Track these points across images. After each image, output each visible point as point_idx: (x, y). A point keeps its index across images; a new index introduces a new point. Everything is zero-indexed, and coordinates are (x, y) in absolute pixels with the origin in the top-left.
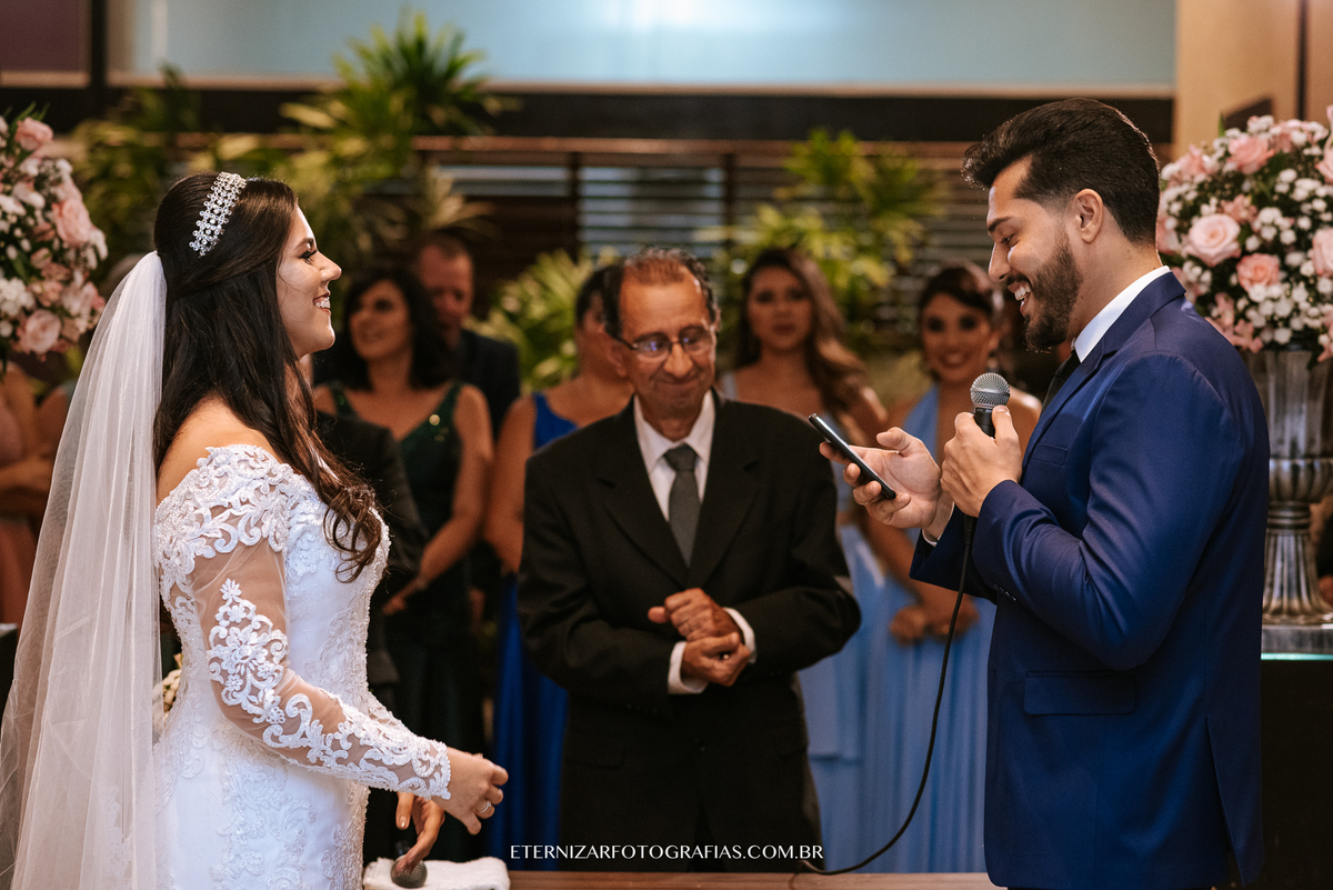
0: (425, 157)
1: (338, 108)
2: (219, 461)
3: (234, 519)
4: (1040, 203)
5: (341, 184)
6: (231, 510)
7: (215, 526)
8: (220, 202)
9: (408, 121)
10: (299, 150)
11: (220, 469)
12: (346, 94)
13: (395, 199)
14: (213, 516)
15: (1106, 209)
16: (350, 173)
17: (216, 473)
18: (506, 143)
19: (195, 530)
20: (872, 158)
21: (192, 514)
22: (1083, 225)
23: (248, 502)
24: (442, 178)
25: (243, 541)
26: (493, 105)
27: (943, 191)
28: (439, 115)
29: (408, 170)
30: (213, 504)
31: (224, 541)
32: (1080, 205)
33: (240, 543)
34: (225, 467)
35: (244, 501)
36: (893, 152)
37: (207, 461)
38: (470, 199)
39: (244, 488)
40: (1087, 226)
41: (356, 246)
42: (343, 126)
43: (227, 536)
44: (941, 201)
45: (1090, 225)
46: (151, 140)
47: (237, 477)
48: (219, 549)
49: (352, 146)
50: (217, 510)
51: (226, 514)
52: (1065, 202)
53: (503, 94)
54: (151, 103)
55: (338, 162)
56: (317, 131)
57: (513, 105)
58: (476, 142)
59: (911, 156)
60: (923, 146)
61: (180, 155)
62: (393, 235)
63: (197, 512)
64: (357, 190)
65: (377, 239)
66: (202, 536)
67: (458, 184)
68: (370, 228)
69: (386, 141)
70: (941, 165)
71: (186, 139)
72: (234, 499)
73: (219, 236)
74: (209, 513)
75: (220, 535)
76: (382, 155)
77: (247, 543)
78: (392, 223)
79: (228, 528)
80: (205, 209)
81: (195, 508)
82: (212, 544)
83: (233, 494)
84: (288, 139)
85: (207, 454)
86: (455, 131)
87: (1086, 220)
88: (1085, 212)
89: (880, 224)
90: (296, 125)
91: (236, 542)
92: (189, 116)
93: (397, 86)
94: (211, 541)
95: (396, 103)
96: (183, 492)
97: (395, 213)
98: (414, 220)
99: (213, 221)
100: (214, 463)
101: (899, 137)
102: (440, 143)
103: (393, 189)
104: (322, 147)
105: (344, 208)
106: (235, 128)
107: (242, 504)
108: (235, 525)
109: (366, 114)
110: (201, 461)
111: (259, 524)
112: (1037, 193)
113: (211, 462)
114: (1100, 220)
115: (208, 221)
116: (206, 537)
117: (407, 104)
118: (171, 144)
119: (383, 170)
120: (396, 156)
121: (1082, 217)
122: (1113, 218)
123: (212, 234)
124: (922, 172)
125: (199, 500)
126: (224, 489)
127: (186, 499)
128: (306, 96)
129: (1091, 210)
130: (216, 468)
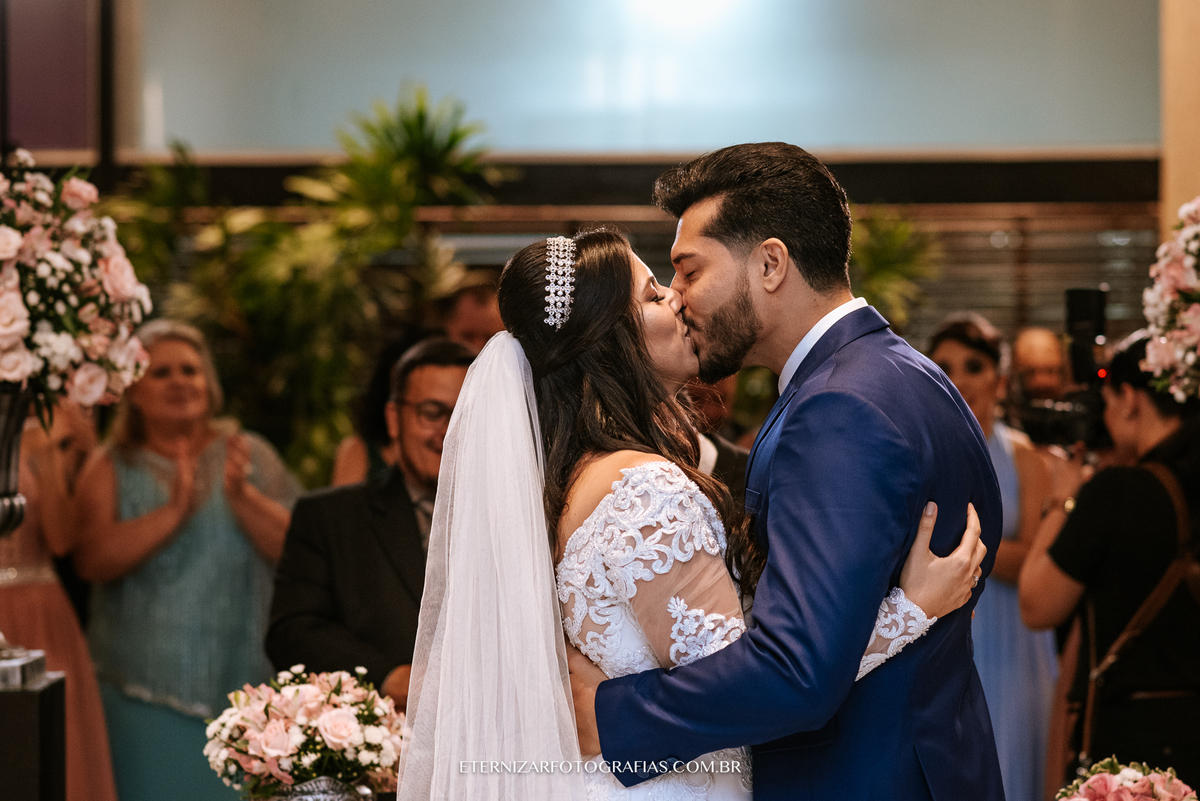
0: (427, 227)
1: (343, 181)
2: (633, 482)
3: (666, 539)
4: (726, 245)
5: (346, 256)
6: (662, 530)
7: (650, 546)
8: (560, 272)
9: (410, 192)
10: (302, 223)
11: (639, 488)
12: (349, 168)
13: (399, 268)
14: (645, 538)
15: (791, 261)
16: (355, 244)
17: (635, 492)
18: (507, 212)
19: (630, 553)
20: (866, 222)
21: (620, 538)
22: (766, 274)
23: (675, 519)
24: (444, 248)
25: (679, 558)
26: (493, 176)
27: (935, 252)
28: (441, 185)
29: (412, 238)
30: (641, 525)
31: (661, 563)
32: (765, 253)
33: (676, 561)
34: (645, 486)
35: (671, 518)
36: (887, 215)
37: (622, 482)
38: (471, 268)
39: (667, 506)
40: (771, 275)
41: (362, 315)
42: (346, 199)
43: (662, 556)
44: (935, 262)
45: (773, 274)
46: (161, 216)
47: (659, 496)
48: (657, 570)
49: (356, 217)
50: (647, 530)
51: (658, 535)
52: (751, 248)
53: (503, 165)
54: (160, 179)
55: (345, 233)
56: (321, 204)
57: (513, 175)
58: (477, 212)
59: (904, 218)
60: (914, 208)
61: (190, 230)
62: (397, 304)
63: (624, 535)
64: (365, 259)
65: (383, 310)
66: (637, 559)
67: (459, 254)
68: (376, 298)
69: (390, 211)
70: (932, 227)
71: (195, 214)
72: (662, 518)
73: (571, 305)
74: (639, 534)
75: (656, 557)
76: (386, 225)
77: (683, 560)
78: (397, 291)
79: (663, 548)
80: (548, 283)
81: (622, 532)
82: (650, 568)
83: (660, 512)
84: (292, 211)
85: (621, 476)
86: (455, 200)
87: (770, 270)
88: (770, 261)
89: (875, 285)
90: (300, 198)
91: (672, 561)
92: (198, 190)
93: (399, 157)
94: (648, 564)
95: (399, 174)
96: (602, 518)
97: (399, 281)
98: (417, 288)
99: (560, 293)
100: (630, 483)
101: (892, 199)
102: (441, 214)
103: (396, 259)
104: (325, 218)
105: (350, 277)
106: (241, 201)
107: (671, 521)
108: (669, 545)
109: (369, 187)
110: (616, 484)
111: (691, 538)
112: (724, 234)
113: (626, 483)
114: (784, 271)
115: (556, 293)
116: (642, 560)
117: (410, 177)
118: (178, 218)
119: (386, 241)
120: (399, 227)
121: (766, 266)
122: (797, 270)
123: (563, 305)
124: (914, 235)
125: (625, 523)
126: (650, 509)
127: (607, 524)
128: (311, 170)
129: (776, 260)
130: (633, 488)
